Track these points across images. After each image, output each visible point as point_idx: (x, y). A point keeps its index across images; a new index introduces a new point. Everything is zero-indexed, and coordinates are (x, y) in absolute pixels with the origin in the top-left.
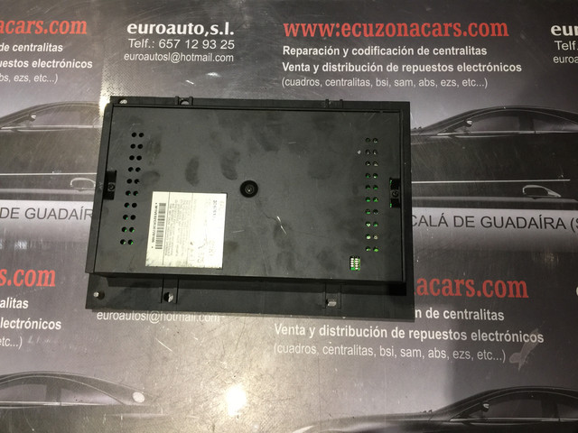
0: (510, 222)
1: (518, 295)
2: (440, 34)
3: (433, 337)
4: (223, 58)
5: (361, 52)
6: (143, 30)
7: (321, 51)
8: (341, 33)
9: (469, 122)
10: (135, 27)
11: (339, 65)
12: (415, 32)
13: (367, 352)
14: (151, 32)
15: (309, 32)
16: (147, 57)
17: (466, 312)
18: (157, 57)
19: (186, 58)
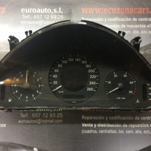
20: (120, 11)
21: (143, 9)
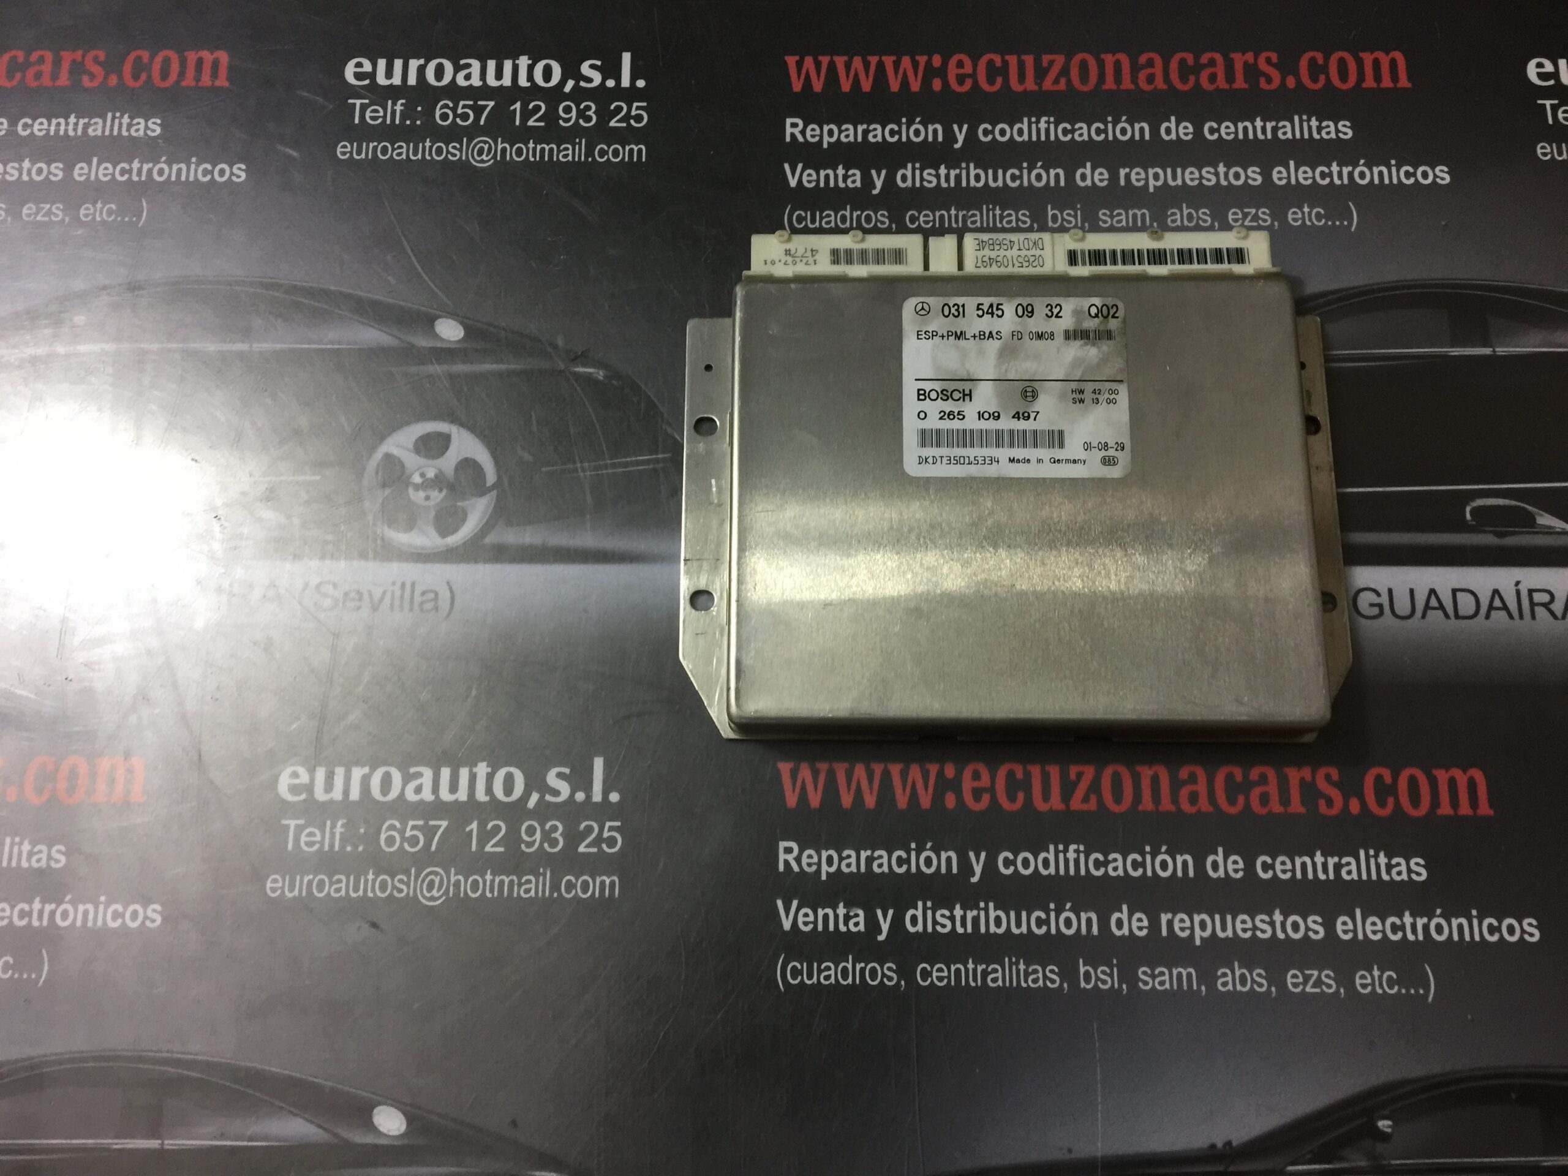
20: (1065, 71)
21: (1239, 60)
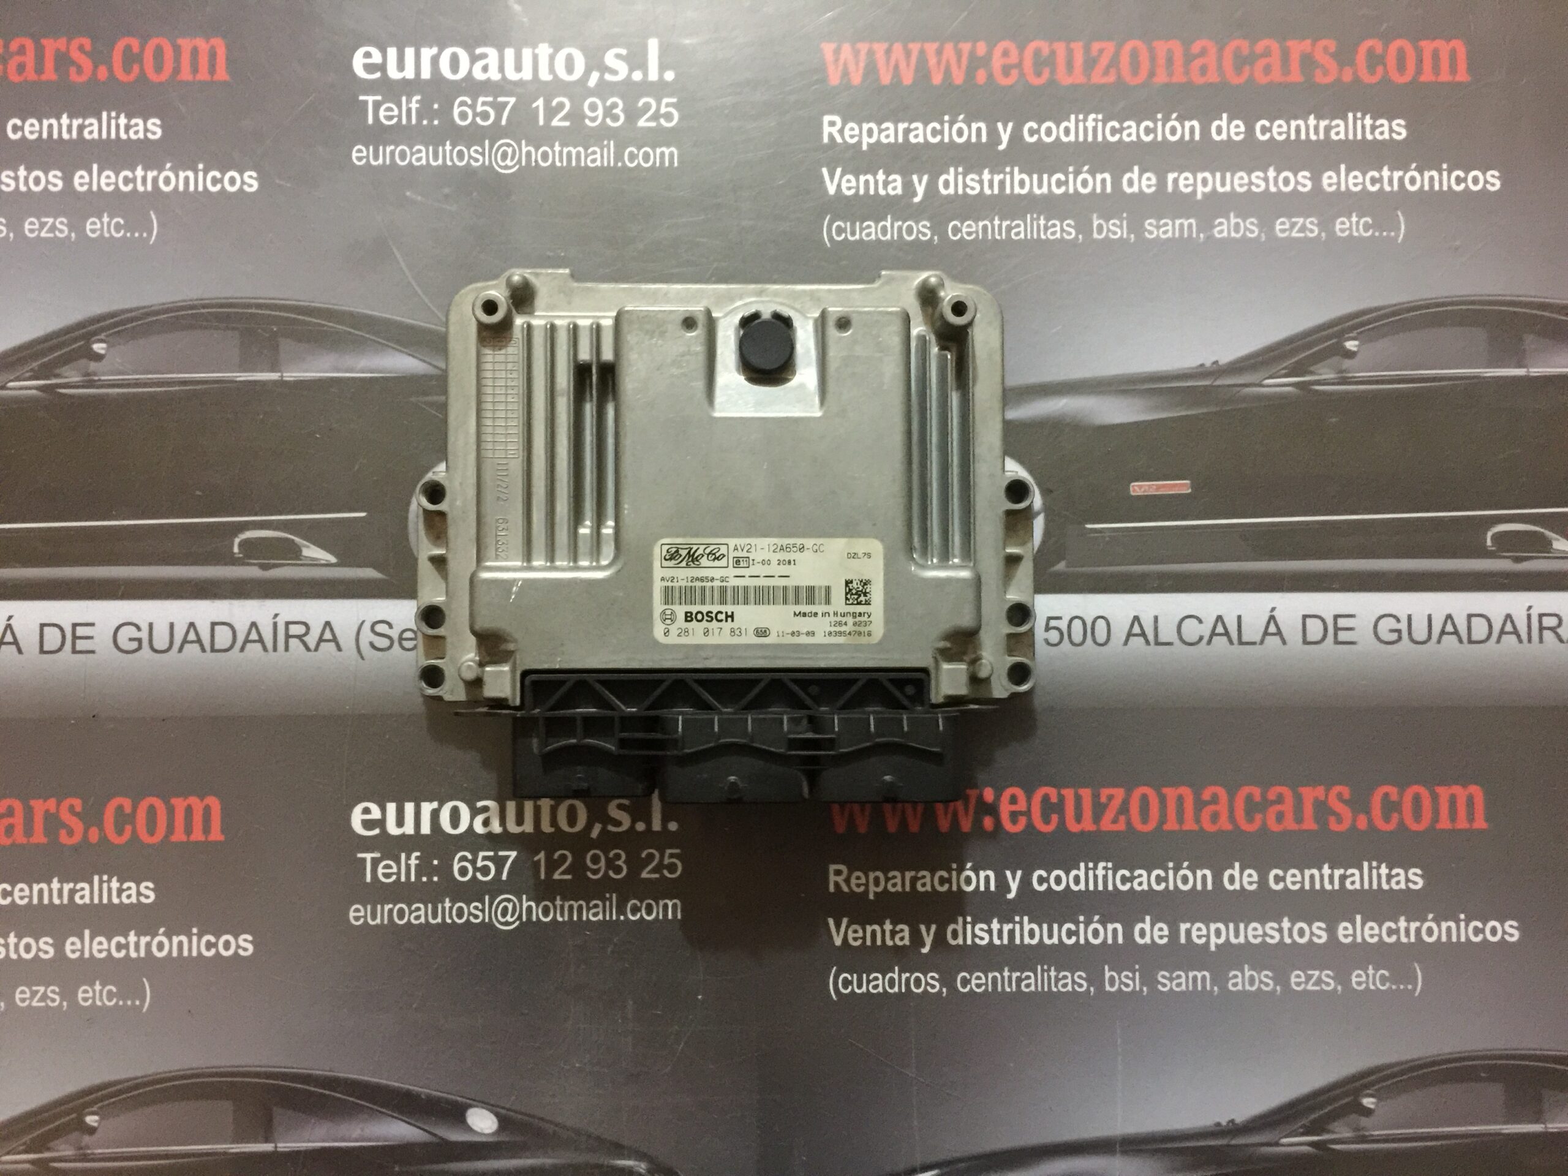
0: (1449, 628)
1: (1462, 824)
2: (1276, 76)
3: (1242, 940)
4: (646, 157)
5: (1049, 132)
6: (401, 66)
7: (935, 132)
8: (990, 76)
9: (1351, 345)
10: (377, 58)
11: (986, 176)
12: (1204, 70)
13: (1074, 982)
14: (426, 74)
15: (896, 67)
16: (421, 156)
17: (1326, 871)
18: (449, 155)
19: (536, 156)
